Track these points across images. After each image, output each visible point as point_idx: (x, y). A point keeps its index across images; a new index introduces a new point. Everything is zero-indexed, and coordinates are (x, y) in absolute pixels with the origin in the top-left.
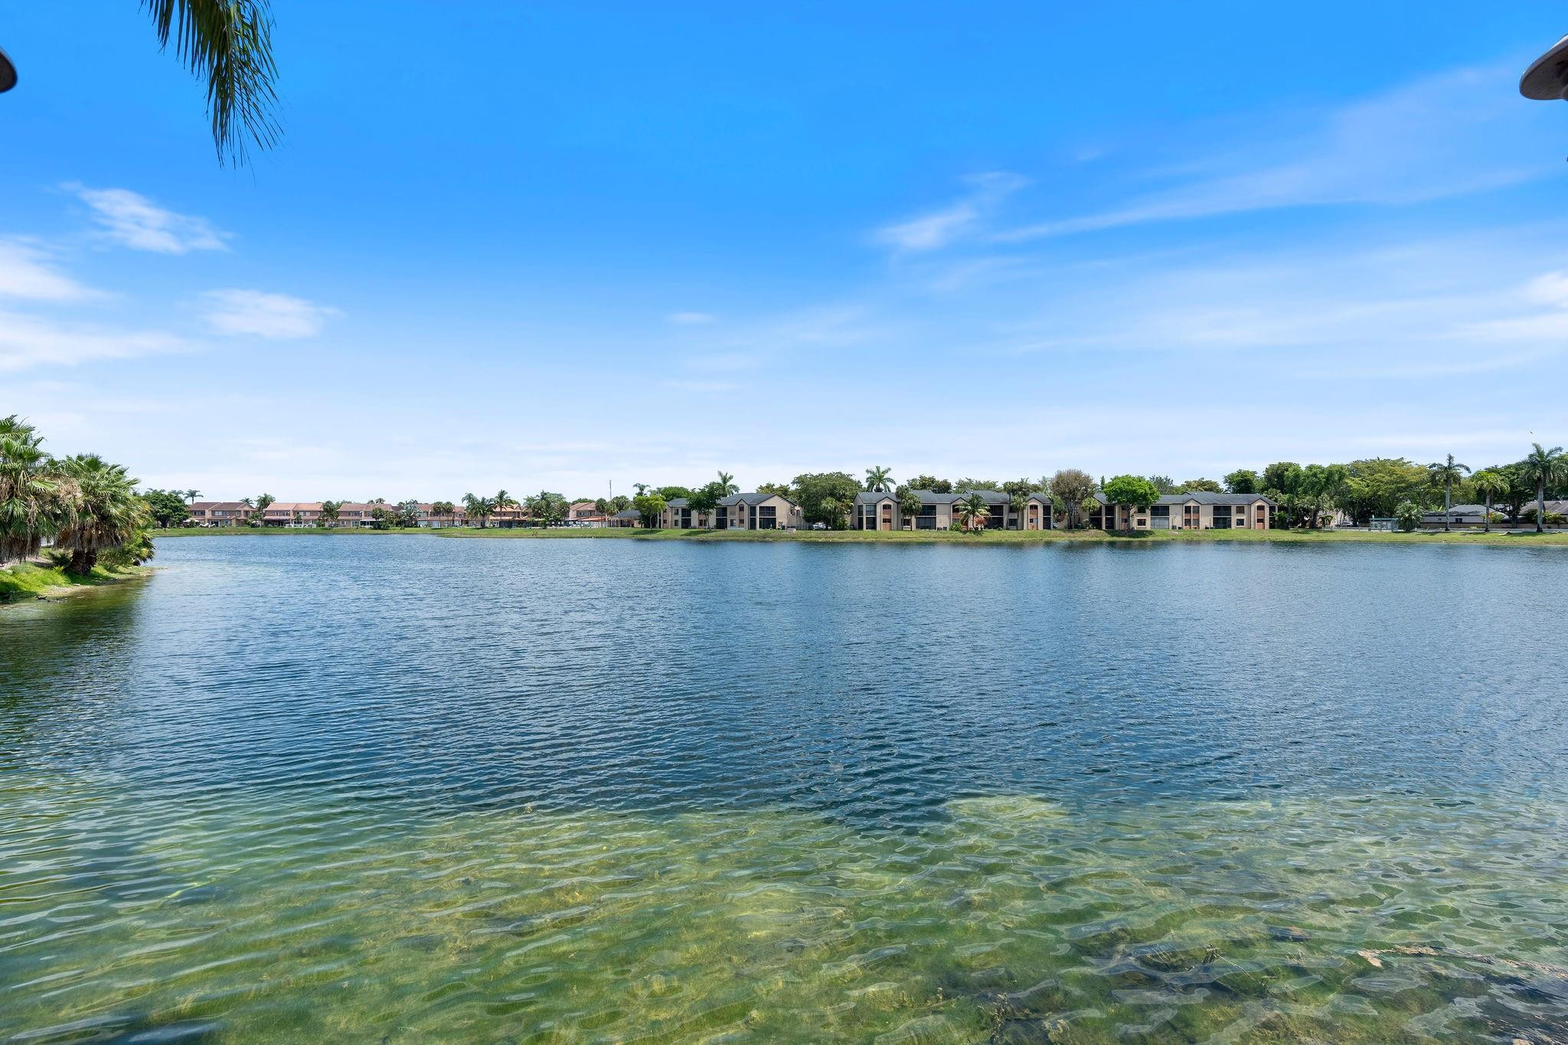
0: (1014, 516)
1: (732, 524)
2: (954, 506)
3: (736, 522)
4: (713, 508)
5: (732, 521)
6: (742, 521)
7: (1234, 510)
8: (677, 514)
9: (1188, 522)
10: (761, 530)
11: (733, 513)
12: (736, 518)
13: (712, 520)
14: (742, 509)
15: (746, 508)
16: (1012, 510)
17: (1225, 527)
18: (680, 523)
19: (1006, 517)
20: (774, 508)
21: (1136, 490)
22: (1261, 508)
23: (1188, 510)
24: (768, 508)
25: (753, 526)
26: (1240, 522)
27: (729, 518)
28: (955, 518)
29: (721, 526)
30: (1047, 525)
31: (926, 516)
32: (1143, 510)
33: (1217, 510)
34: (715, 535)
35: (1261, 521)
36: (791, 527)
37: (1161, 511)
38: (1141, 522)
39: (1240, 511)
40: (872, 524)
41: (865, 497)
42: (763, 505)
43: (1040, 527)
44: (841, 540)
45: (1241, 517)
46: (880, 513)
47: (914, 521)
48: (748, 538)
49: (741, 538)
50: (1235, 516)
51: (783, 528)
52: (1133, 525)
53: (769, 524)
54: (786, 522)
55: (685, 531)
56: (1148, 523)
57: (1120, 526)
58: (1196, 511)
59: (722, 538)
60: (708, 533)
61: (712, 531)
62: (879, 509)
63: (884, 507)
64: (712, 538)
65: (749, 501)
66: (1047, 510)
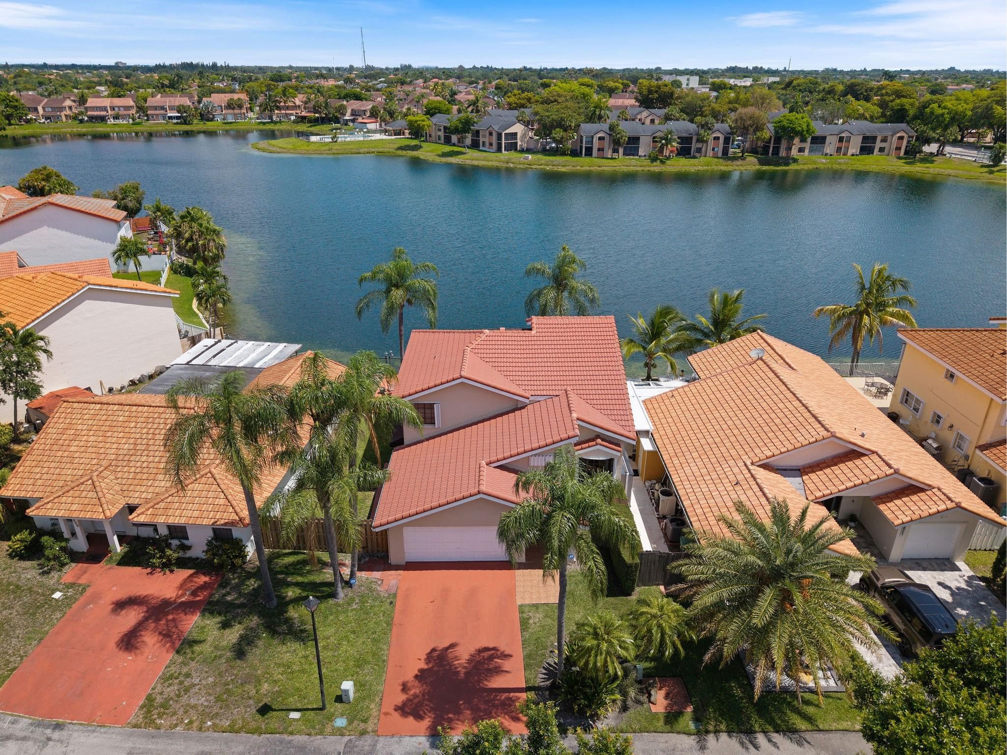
0: (700, 145)
1: (484, 145)
2: (654, 138)
3: (487, 144)
4: (468, 133)
5: (484, 142)
6: (491, 144)
7: (879, 139)
8: (440, 130)
9: (839, 150)
10: (506, 152)
11: (484, 136)
12: (487, 140)
13: (468, 141)
14: (491, 134)
15: (494, 134)
16: (698, 141)
17: (868, 154)
18: (442, 138)
19: (694, 146)
20: (516, 134)
21: (795, 128)
22: (901, 138)
23: (841, 140)
24: (512, 134)
25: (499, 150)
26: (882, 150)
27: (481, 139)
28: (654, 148)
29: (475, 145)
30: (725, 152)
31: (632, 145)
32: (803, 140)
33: (866, 139)
34: (471, 157)
35: (898, 149)
36: (528, 151)
37: (820, 141)
38: (801, 150)
39: (884, 140)
40: (589, 152)
41: (587, 128)
42: (508, 131)
43: (720, 154)
44: (563, 169)
45: (883, 145)
46: (596, 144)
47: (621, 150)
48: (495, 164)
49: (490, 164)
50: (878, 144)
51: (522, 151)
52: (794, 152)
53: (512, 147)
54: (525, 146)
55: (448, 148)
56: (807, 151)
57: (783, 153)
58: (848, 141)
59: (476, 163)
60: (465, 153)
61: (468, 150)
62: (595, 140)
63: (600, 138)
64: (468, 162)
65: (496, 128)
66: (727, 140)
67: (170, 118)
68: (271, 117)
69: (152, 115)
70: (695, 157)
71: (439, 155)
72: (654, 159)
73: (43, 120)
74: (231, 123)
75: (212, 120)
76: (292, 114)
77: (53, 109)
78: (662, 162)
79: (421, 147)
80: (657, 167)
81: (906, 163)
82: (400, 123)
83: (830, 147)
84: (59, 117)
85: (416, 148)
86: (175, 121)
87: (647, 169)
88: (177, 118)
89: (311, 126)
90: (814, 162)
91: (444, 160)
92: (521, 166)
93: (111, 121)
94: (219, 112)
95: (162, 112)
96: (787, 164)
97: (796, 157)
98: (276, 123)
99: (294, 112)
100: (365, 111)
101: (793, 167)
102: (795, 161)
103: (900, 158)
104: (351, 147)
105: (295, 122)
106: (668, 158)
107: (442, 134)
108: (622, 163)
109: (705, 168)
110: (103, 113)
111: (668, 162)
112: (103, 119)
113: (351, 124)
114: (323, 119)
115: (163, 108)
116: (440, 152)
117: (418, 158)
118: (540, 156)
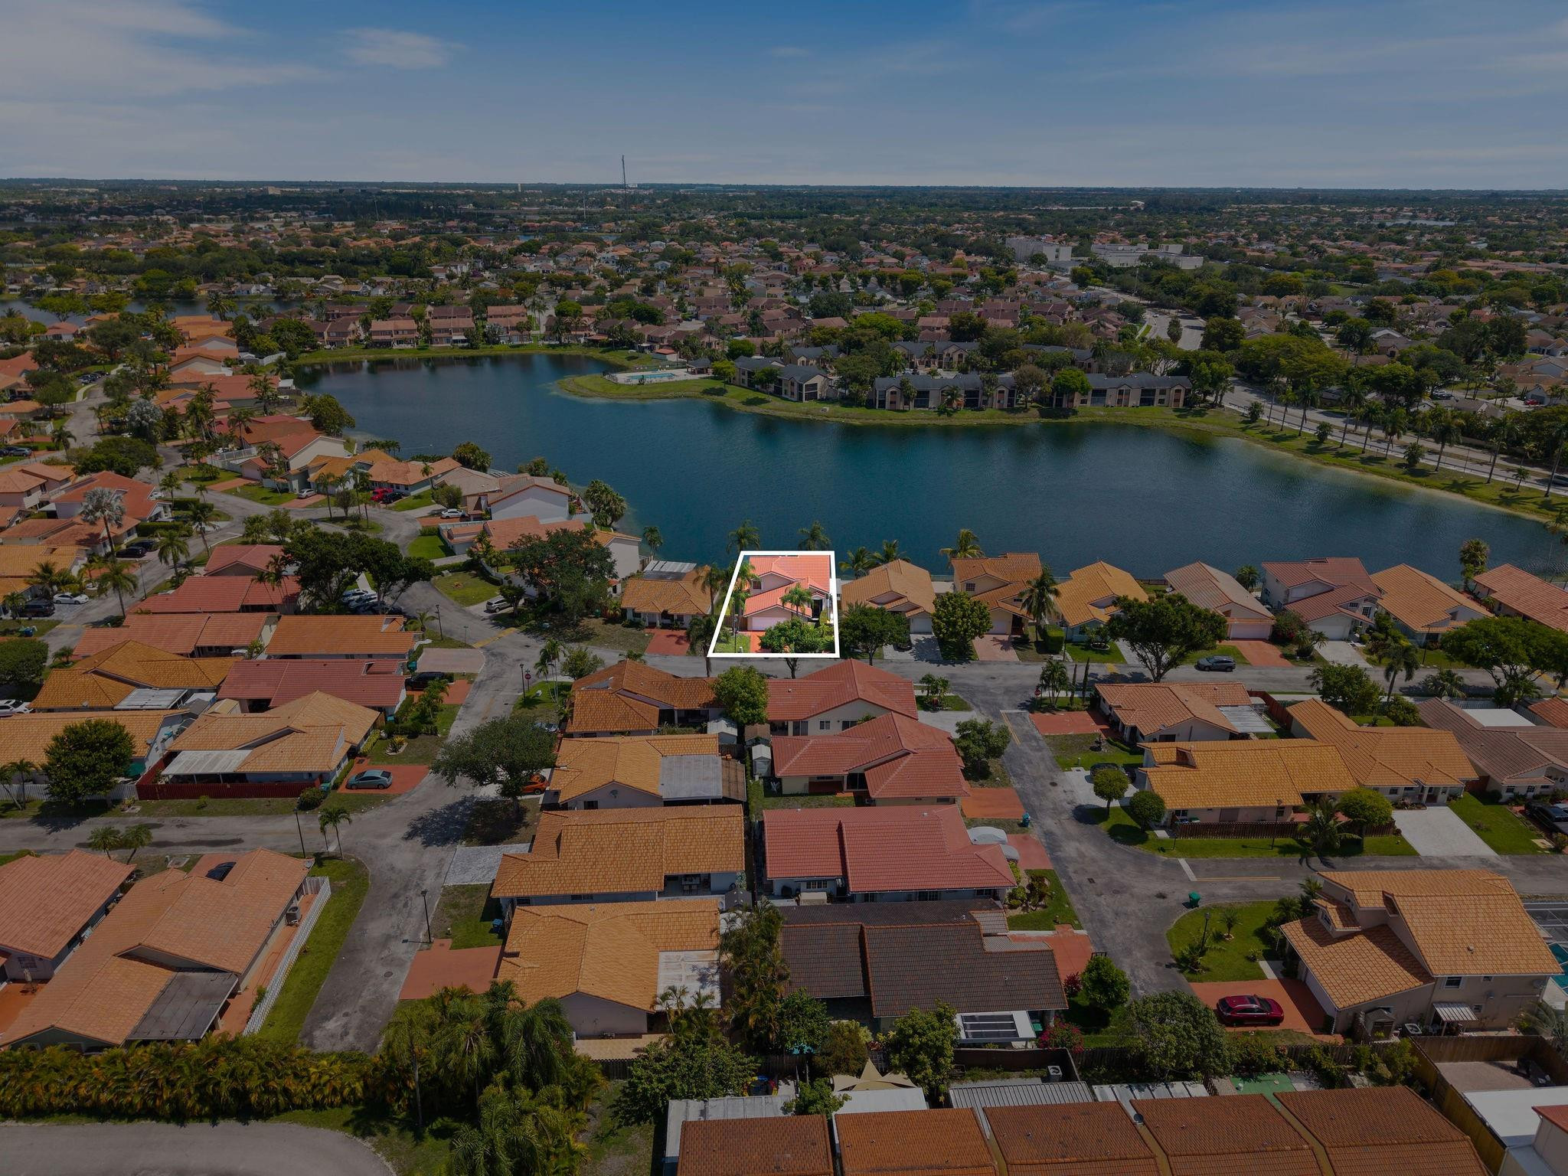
0: (985, 398)
1: (786, 394)
2: (943, 391)
3: (789, 393)
5: (786, 391)
6: (792, 394)
7: (1157, 392)
8: (744, 374)
9: (1119, 401)
10: (807, 403)
11: (787, 385)
12: (789, 390)
13: (771, 388)
14: (792, 384)
15: (797, 384)
16: (983, 394)
17: (1149, 405)
18: (746, 383)
19: (981, 399)
20: (816, 385)
21: (1076, 384)
22: (1178, 391)
23: (1121, 393)
24: (812, 384)
25: (800, 399)
26: (1161, 401)
27: (784, 389)
28: (943, 401)
29: (778, 393)
30: (1011, 402)
31: (922, 398)
32: (1085, 393)
33: (1144, 392)
34: (775, 407)
35: (1177, 401)
36: (826, 400)
37: (1100, 394)
38: (1083, 402)
39: (1163, 392)
40: (882, 404)
41: (880, 382)
42: (808, 383)
43: (1005, 406)
44: (857, 423)
45: (1162, 397)
46: (888, 398)
47: (912, 404)
48: (797, 415)
49: (791, 415)
50: (1158, 397)
51: (822, 400)
52: (1077, 404)
53: (812, 396)
54: (824, 395)
55: (752, 394)
56: (1089, 402)
57: (1065, 405)
58: (1128, 393)
59: (778, 413)
60: (768, 402)
61: (771, 398)
62: (888, 394)
63: (892, 393)
64: (771, 412)
65: (797, 379)
66: (1011, 394)
67: (456, 341)
68: (559, 339)
69: (436, 339)
70: (981, 409)
71: (743, 403)
72: (941, 412)
73: (328, 347)
74: (518, 346)
75: (497, 343)
76: (581, 336)
77: (338, 334)
78: (949, 415)
79: (725, 391)
80: (943, 421)
81: (1179, 416)
82: (704, 361)
83: (1111, 399)
84: (343, 342)
85: (721, 392)
86: (460, 345)
87: (933, 422)
88: (463, 341)
89: (604, 352)
90: (1093, 415)
91: (749, 409)
92: (819, 418)
93: (396, 346)
94: (505, 334)
95: (447, 334)
96: (1066, 417)
97: (1077, 409)
98: (565, 345)
99: (583, 333)
100: (662, 339)
101: (1072, 419)
102: (1075, 413)
103: (1176, 410)
104: (658, 390)
105: (585, 345)
106: (955, 411)
107: (745, 377)
108: (914, 416)
109: (989, 421)
110: (388, 337)
111: (955, 415)
112: (387, 344)
113: (647, 351)
114: (616, 343)
115: (446, 330)
116: (744, 399)
117: (724, 405)
118: (837, 407)
